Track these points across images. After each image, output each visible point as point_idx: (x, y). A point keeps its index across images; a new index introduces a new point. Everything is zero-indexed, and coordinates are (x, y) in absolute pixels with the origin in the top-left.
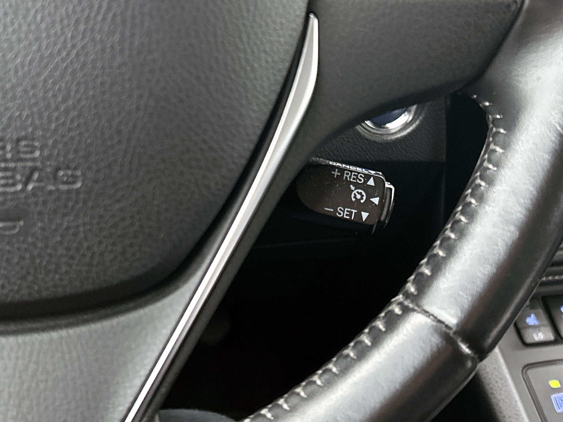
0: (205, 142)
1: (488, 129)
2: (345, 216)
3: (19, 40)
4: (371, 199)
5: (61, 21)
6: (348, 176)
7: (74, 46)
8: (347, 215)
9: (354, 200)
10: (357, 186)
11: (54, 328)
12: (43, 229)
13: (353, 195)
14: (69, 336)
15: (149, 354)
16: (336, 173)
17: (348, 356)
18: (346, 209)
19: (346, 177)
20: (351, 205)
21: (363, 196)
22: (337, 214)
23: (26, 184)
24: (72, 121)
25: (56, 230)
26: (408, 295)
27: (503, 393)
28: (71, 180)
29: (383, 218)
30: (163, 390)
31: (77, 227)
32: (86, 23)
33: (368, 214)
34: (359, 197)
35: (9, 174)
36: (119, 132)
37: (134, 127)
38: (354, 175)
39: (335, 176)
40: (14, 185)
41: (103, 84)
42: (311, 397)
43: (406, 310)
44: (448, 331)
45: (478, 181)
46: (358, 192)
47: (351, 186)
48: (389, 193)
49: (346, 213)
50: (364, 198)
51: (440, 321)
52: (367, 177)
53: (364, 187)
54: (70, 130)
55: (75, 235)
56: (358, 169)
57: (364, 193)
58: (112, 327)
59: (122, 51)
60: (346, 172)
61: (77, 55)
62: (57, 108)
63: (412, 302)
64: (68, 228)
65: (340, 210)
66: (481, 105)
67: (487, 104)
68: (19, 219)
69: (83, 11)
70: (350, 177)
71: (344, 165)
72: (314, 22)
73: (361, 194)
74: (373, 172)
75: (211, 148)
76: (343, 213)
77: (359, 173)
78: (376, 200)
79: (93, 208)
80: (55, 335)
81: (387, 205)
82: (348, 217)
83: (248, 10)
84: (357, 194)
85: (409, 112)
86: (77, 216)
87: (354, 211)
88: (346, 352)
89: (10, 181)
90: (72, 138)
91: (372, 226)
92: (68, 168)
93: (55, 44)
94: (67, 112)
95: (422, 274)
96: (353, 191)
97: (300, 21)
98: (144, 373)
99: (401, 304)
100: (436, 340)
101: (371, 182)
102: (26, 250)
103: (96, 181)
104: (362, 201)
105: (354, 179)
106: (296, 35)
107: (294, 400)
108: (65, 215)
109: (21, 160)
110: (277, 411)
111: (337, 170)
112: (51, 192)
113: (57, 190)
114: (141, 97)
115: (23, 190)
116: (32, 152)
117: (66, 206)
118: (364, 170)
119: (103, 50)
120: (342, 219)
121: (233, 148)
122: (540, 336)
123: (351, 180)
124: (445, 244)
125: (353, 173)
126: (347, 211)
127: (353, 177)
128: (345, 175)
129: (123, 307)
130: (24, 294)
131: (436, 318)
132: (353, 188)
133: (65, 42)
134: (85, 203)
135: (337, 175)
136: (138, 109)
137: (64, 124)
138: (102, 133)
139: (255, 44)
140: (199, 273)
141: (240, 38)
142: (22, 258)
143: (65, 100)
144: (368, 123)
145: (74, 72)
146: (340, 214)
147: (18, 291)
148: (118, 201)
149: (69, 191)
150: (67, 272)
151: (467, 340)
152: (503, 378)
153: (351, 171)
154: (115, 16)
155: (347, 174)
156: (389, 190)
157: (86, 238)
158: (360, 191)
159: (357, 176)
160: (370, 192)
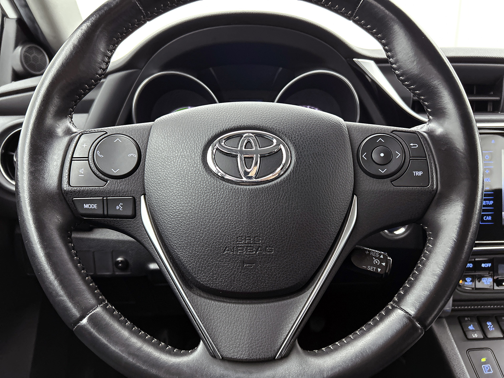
0: (315, 239)
1: (427, 237)
2: (371, 270)
3: (257, 205)
4: (382, 264)
5: (270, 199)
6: (372, 254)
7: (273, 207)
8: (372, 269)
9: (375, 263)
10: (376, 258)
11: (262, 303)
12: (261, 267)
13: (374, 262)
14: (267, 307)
15: (294, 315)
16: (367, 252)
17: (370, 324)
18: (371, 267)
19: (371, 254)
20: (374, 265)
21: (378, 262)
22: (368, 269)
23: (256, 252)
24: (272, 231)
25: (265, 268)
26: (395, 302)
27: (456, 361)
28: (270, 251)
29: (387, 271)
30: (299, 330)
31: (272, 267)
32: (278, 200)
33: (380, 269)
34: (377, 262)
35: (252, 248)
36: (286, 235)
37: (291, 234)
38: (375, 253)
39: (367, 254)
40: (252, 252)
41: (282, 219)
42: (355, 339)
43: (394, 308)
44: (410, 316)
45: (423, 258)
46: (376, 260)
47: (373, 258)
48: (389, 262)
49: (371, 268)
50: (379, 263)
51: (407, 312)
52: (380, 254)
53: (379, 258)
54: (271, 234)
55: (271, 270)
56: (376, 251)
57: (379, 261)
58: (282, 304)
59: (288, 209)
60: (371, 252)
61: (274, 210)
62: (267, 227)
63: (396, 304)
64: (269, 268)
65: (369, 267)
66: (424, 228)
67: (426, 228)
68: (254, 264)
69: (277, 196)
70: (373, 254)
71: (370, 249)
72: (355, 197)
73: (377, 261)
74: (383, 253)
75: (318, 242)
76: (370, 268)
77: (377, 253)
78: (384, 264)
79: (277, 261)
80: (262, 305)
81: (389, 266)
82: (372, 270)
83: (331, 195)
84: (376, 261)
85: (405, 227)
86: (272, 263)
87: (375, 268)
88: (369, 322)
89: (252, 250)
90: (271, 237)
91: (383, 274)
92: (270, 247)
93: (268, 206)
94: (270, 228)
95: (400, 294)
96: (374, 260)
97: (350, 198)
98: (293, 322)
99: (391, 305)
100: (405, 320)
101: (382, 257)
102: (255, 274)
103: (278, 252)
104: (378, 264)
105: (374, 255)
106: (349, 202)
107: (348, 339)
108: (268, 263)
109: (255, 244)
110: (342, 343)
111: (367, 251)
112: (264, 255)
113: (266, 254)
114: (294, 224)
115: (255, 254)
116: (259, 241)
117: (268, 260)
118: (379, 252)
119: (282, 208)
120: (370, 271)
121: (325, 242)
122: (475, 336)
123: (373, 255)
124: (409, 282)
125: (374, 253)
126: (372, 268)
127: (374, 254)
128: (371, 253)
129: (286, 298)
130: (253, 290)
131: (405, 311)
132: (374, 259)
133: (271, 206)
134: (275, 259)
135: (368, 253)
136: (293, 227)
137: (269, 232)
138: (281, 235)
139: (333, 206)
140: (313, 287)
141: (328, 204)
142: (254, 277)
143: (270, 225)
144: (386, 231)
145: (273, 216)
146: (369, 269)
147: (252, 288)
148: (285, 259)
149: (270, 255)
150: (268, 283)
151: (418, 321)
152: (456, 354)
153: (374, 252)
154: (287, 197)
155: (372, 253)
156: (389, 260)
157: (274, 271)
158: (377, 260)
159: (376, 254)
160: (381, 260)
